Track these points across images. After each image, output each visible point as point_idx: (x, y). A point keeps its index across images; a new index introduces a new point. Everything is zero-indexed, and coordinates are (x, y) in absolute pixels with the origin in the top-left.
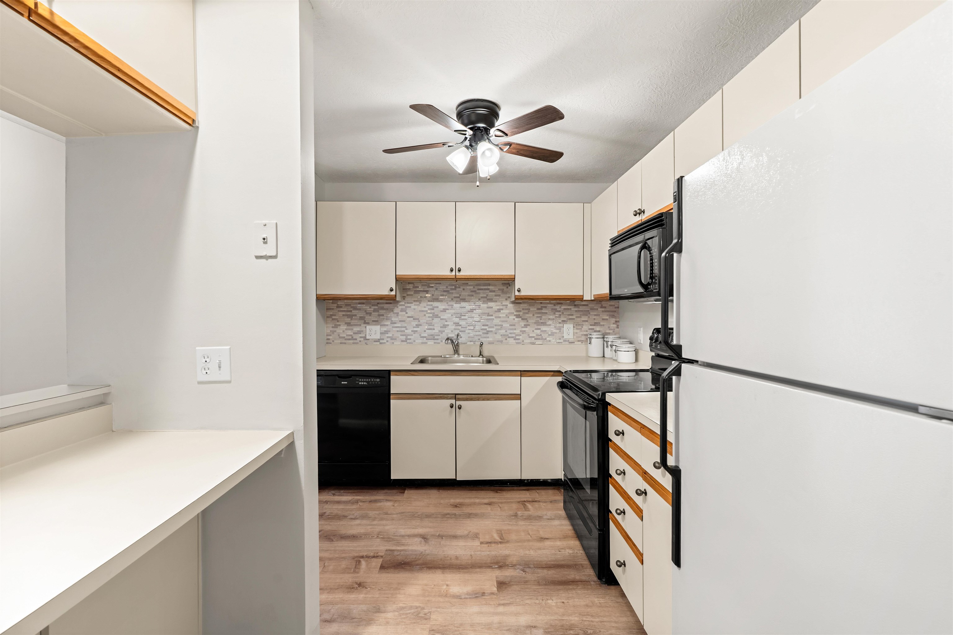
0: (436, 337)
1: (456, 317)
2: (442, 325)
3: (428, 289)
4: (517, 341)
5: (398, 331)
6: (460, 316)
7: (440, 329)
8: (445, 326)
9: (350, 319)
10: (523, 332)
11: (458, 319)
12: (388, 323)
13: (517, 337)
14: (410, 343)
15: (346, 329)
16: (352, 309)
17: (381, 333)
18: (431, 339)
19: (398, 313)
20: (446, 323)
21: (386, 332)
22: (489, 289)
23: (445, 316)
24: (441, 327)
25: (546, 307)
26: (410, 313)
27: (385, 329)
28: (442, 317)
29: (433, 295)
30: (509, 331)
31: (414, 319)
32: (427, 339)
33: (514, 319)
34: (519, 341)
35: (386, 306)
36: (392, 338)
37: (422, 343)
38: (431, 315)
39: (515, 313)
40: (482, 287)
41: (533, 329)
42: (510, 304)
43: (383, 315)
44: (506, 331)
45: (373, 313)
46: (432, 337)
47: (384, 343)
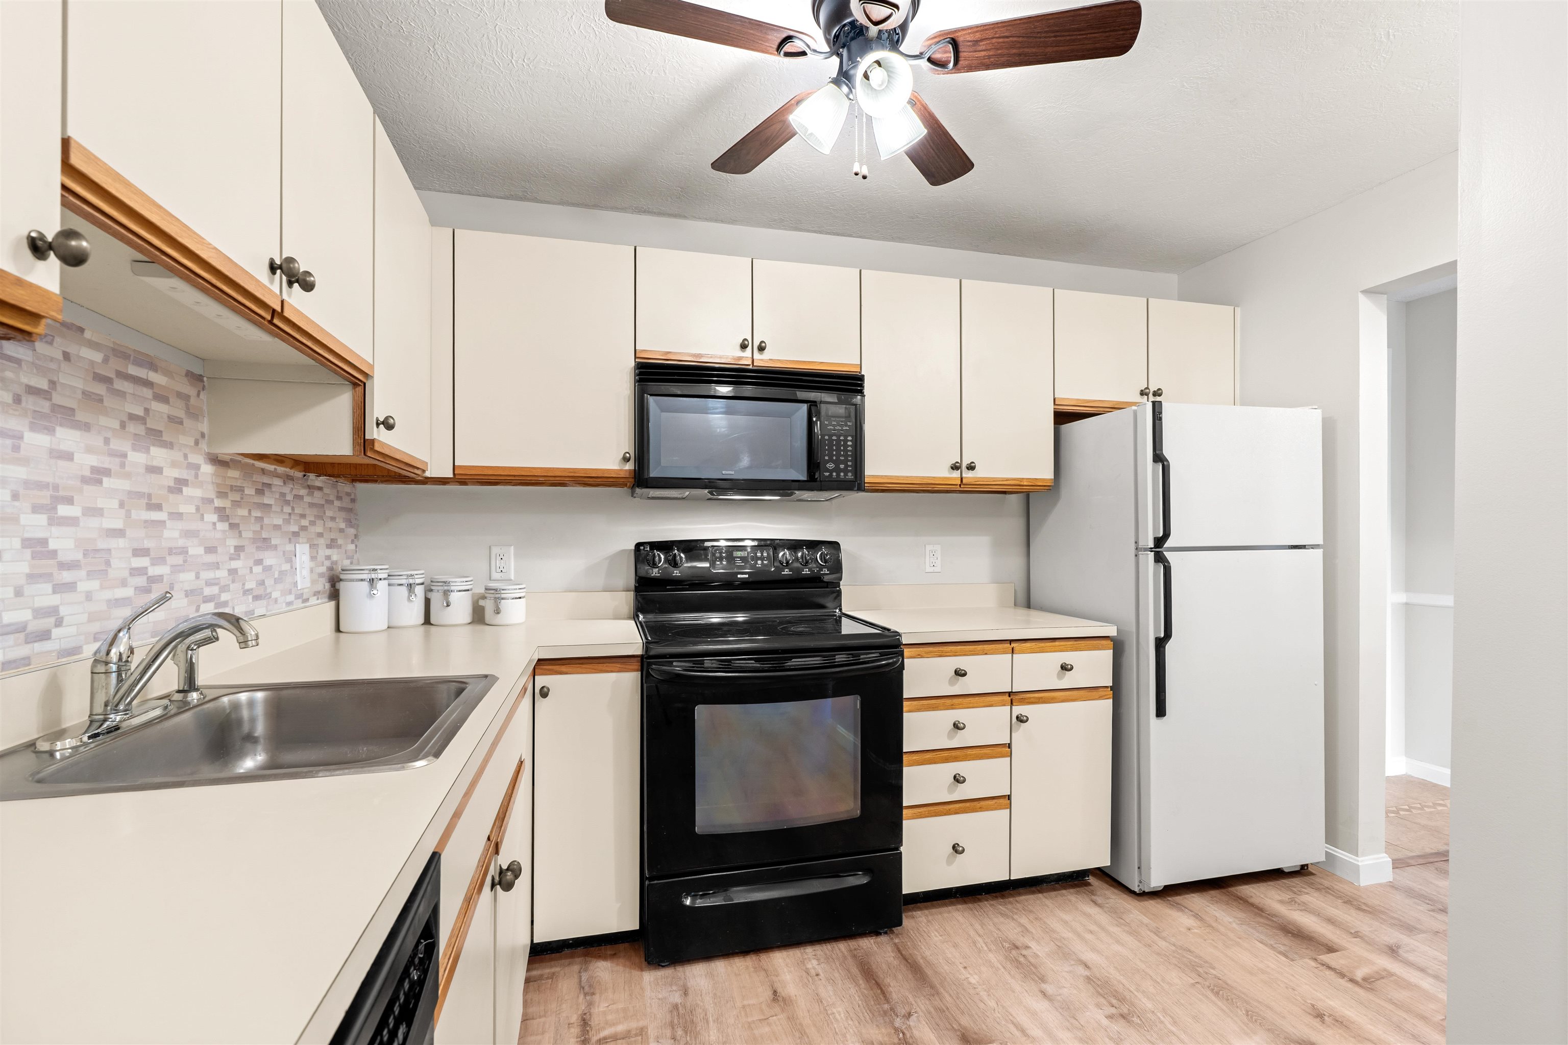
1: (36, 509)
6: (50, 500)
11: (42, 519)
22: (148, 384)
30: (206, 575)
33: (214, 524)
40: (133, 370)
41: (250, 563)
42: (206, 463)
44: (197, 577)
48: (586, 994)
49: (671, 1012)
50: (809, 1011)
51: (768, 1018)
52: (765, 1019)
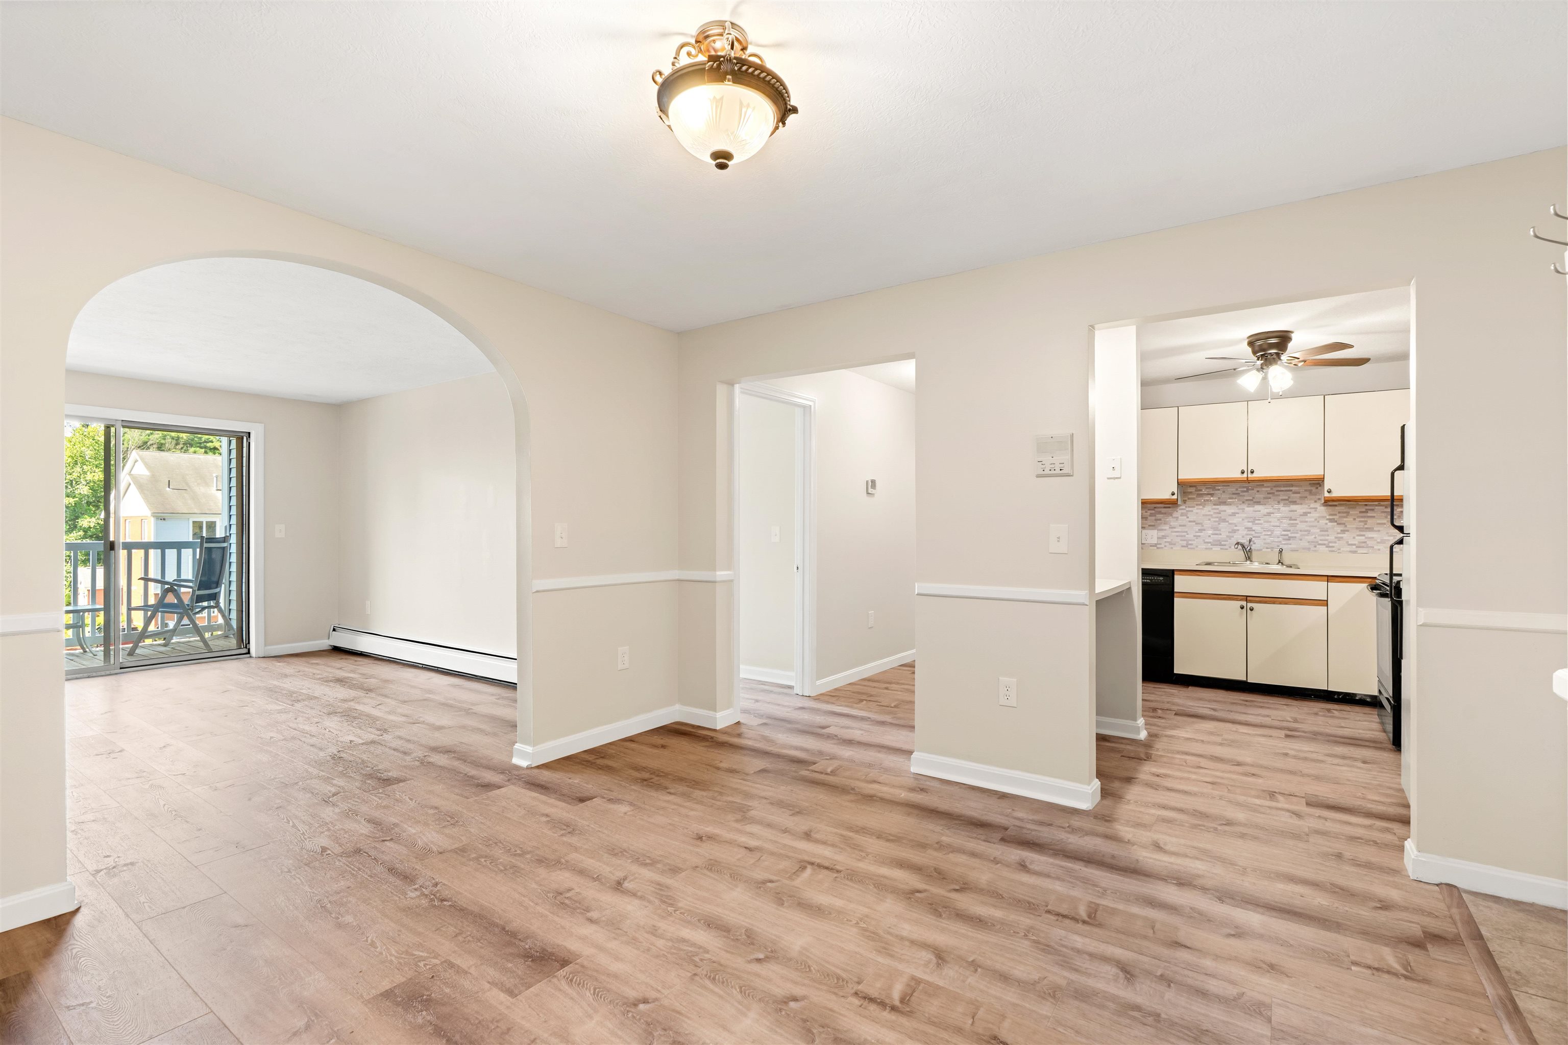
0: (1223, 543)
1: (1249, 522)
2: (1230, 530)
3: (1212, 492)
4: (1330, 549)
5: (1177, 536)
6: (1254, 520)
7: (1228, 534)
8: (1234, 531)
10: (1340, 539)
11: (1251, 523)
12: (1167, 527)
13: (1331, 545)
14: (1191, 549)
17: (1158, 538)
18: (1217, 545)
19: (1177, 518)
20: (1235, 528)
21: (1164, 537)
22: (1291, 490)
23: (1235, 520)
24: (1229, 532)
25: (1373, 510)
26: (1191, 518)
27: (1162, 534)
28: (1230, 522)
29: (1219, 498)
30: (1319, 538)
31: (1196, 524)
32: (1212, 545)
33: (1326, 524)
34: (1333, 549)
35: (1163, 510)
36: (1170, 543)
37: (1206, 549)
38: (1217, 519)
39: (1328, 517)
40: (1282, 489)
42: (1320, 506)
43: (1160, 520)
44: (1315, 538)
45: (1149, 518)
46: (1219, 543)
47: (1162, 548)
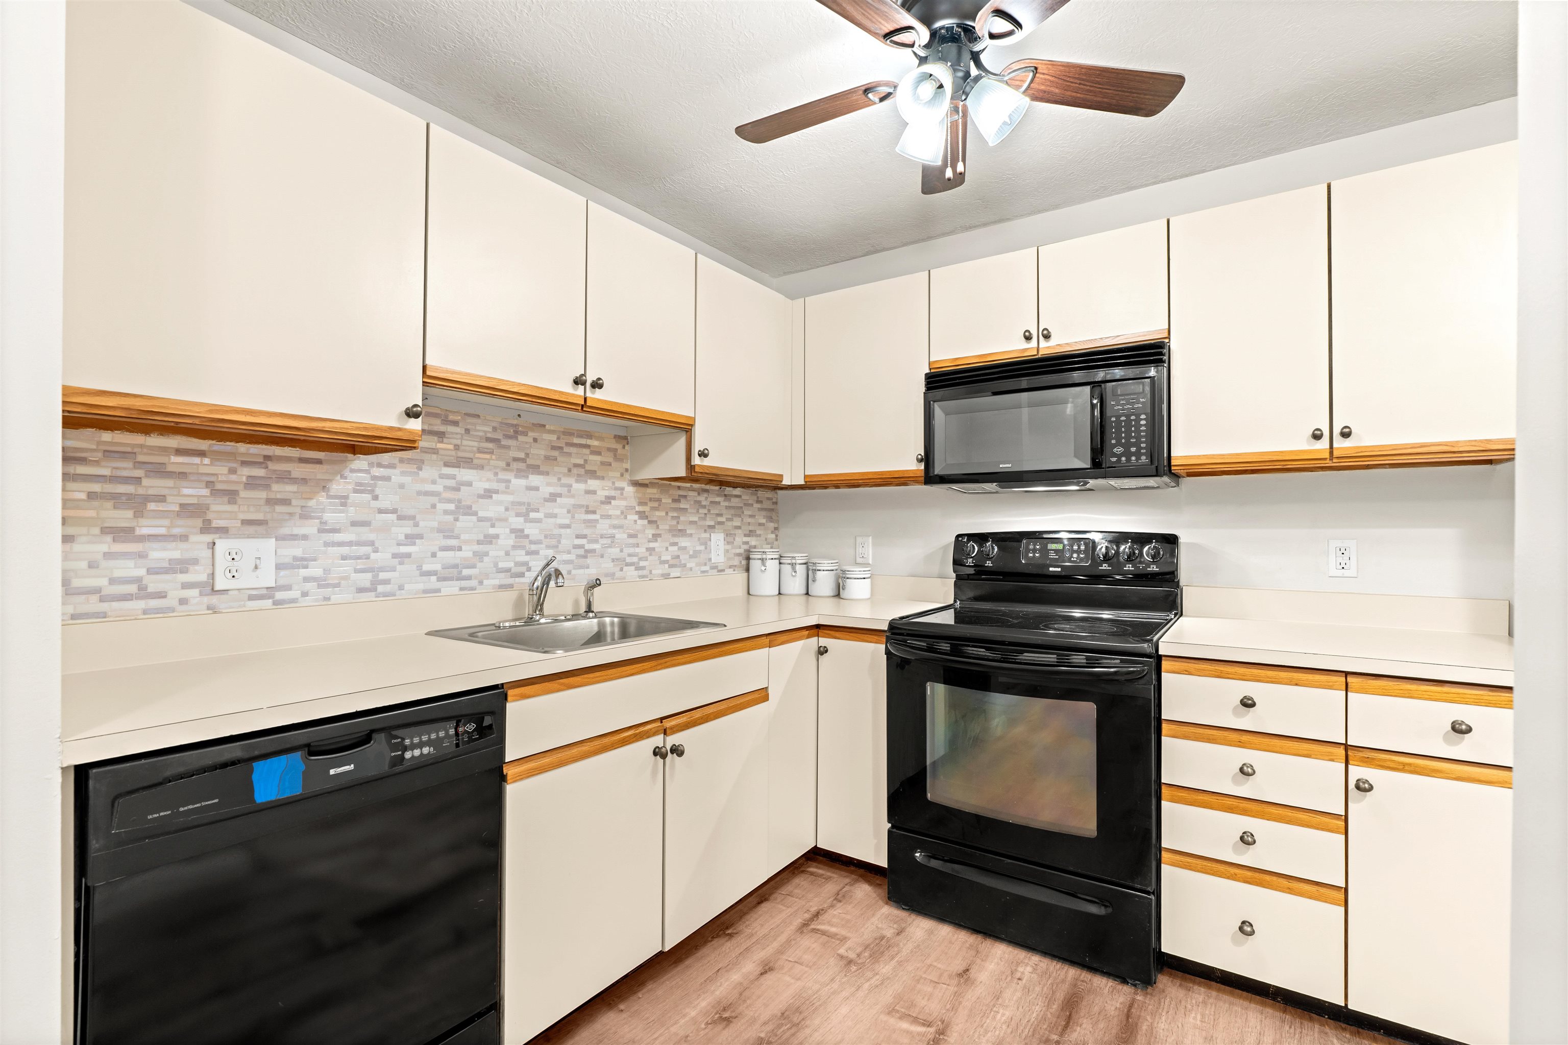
0: (466, 572)
1: (518, 515)
2: (481, 537)
3: (442, 428)
4: (641, 573)
5: (344, 558)
6: (526, 511)
7: (476, 548)
8: (490, 539)
9: (129, 514)
10: (651, 551)
11: (521, 519)
12: (310, 528)
13: (642, 564)
14: (385, 595)
15: (108, 555)
16: (138, 473)
17: (279, 567)
18: (451, 579)
19: (343, 500)
20: (492, 531)
21: (302, 562)
22: (587, 446)
23: (489, 510)
24: (479, 542)
25: (685, 497)
26: (385, 502)
27: (295, 550)
28: (481, 514)
29: (457, 447)
30: (627, 551)
31: (400, 518)
32: (439, 580)
33: (635, 521)
34: (644, 572)
35: (298, 471)
36: (321, 583)
37: (425, 591)
38: (451, 507)
39: (637, 508)
40: (576, 441)
41: (667, 544)
42: (628, 486)
43: (286, 502)
44: (621, 551)
45: (243, 494)
46: (453, 573)
47: (294, 601)
48: (836, 899)
49: (876, 939)
50: (978, 998)
51: (939, 983)
52: (936, 982)
